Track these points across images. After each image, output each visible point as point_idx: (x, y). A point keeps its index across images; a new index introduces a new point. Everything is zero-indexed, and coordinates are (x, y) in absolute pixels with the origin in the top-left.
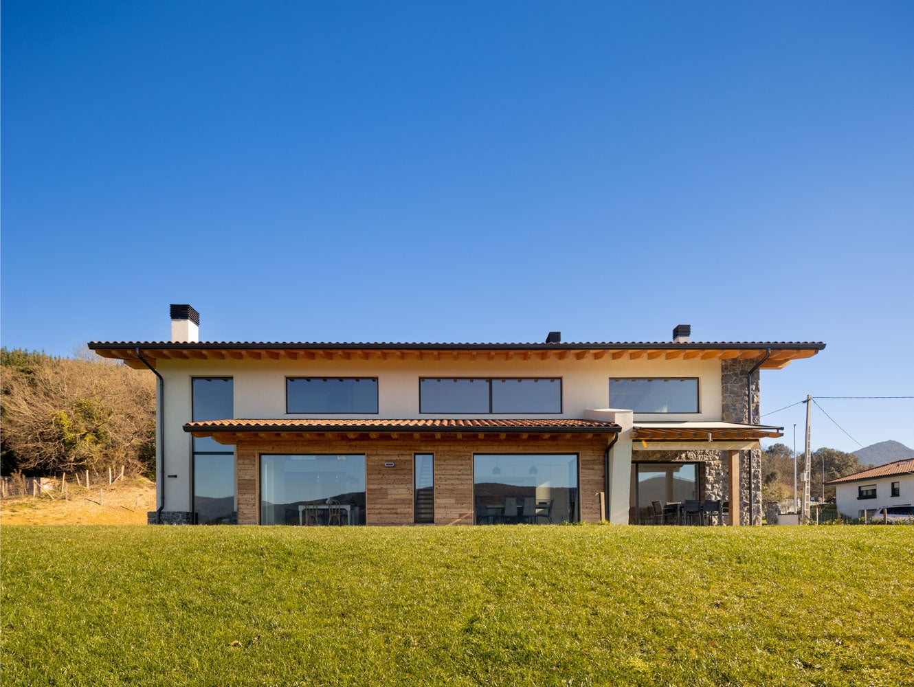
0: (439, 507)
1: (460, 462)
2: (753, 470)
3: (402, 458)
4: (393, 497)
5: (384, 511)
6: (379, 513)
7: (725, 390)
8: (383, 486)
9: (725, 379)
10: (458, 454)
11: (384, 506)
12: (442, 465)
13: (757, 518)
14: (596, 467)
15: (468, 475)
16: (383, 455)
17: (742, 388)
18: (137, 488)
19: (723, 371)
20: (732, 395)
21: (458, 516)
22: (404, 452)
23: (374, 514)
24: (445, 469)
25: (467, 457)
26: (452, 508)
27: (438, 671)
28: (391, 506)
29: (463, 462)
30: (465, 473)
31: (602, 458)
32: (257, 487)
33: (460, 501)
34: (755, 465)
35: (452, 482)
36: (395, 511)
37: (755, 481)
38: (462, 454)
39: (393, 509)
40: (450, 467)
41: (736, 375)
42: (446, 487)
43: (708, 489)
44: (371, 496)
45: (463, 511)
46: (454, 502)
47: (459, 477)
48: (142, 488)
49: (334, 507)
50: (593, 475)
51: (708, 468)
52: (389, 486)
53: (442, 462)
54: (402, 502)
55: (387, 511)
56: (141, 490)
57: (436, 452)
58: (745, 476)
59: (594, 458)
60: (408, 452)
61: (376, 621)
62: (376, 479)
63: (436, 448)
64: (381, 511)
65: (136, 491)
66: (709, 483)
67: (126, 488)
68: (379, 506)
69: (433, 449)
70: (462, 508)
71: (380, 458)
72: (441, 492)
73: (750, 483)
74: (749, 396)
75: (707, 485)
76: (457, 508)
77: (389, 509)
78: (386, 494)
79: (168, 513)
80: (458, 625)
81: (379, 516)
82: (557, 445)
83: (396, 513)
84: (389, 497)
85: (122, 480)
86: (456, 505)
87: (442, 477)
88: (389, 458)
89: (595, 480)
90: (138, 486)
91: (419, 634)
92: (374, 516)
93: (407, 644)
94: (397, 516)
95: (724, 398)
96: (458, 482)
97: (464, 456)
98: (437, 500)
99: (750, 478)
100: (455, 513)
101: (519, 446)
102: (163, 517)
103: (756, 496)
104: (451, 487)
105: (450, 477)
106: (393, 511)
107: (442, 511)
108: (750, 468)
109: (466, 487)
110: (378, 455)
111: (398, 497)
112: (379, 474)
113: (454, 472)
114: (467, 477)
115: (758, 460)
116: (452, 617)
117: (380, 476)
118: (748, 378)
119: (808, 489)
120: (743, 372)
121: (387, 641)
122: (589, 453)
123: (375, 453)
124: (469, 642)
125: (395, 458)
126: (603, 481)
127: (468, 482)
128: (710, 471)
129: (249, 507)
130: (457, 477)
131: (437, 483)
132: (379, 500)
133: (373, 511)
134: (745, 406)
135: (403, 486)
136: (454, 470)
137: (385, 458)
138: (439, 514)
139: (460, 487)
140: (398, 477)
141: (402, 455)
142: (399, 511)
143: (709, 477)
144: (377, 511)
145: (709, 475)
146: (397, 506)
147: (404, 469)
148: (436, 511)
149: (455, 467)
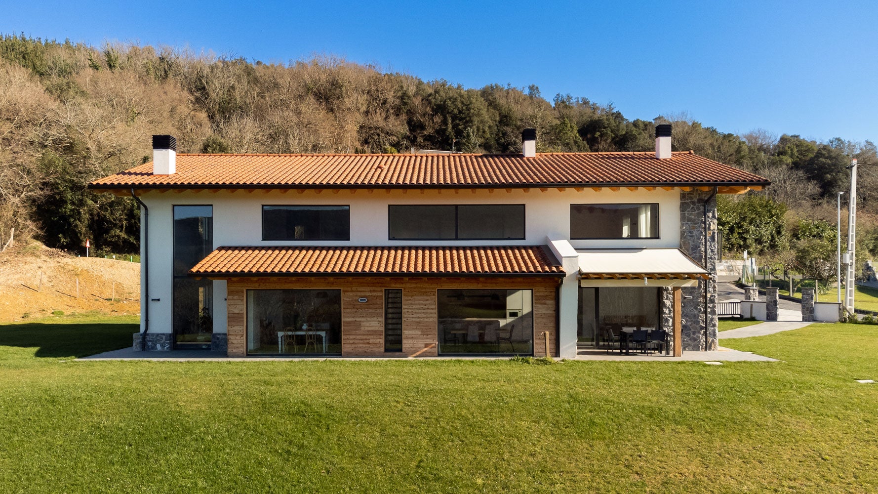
0: (407, 338)
1: (426, 298)
2: (709, 295)
3: (374, 294)
4: (367, 329)
5: (358, 341)
6: (353, 343)
7: (683, 218)
8: (357, 319)
9: (683, 207)
10: (424, 290)
11: (358, 337)
12: (410, 300)
13: (713, 341)
14: (548, 302)
15: (432, 309)
16: (357, 291)
17: (699, 215)
18: (34, 258)
19: (681, 200)
20: (689, 223)
21: (423, 346)
22: (376, 289)
23: (349, 343)
24: (412, 304)
25: (432, 293)
26: (418, 339)
27: (405, 483)
28: (364, 337)
29: (428, 298)
30: (430, 307)
31: (553, 294)
32: (245, 320)
33: (425, 333)
34: (711, 290)
35: (418, 315)
36: (368, 341)
37: (711, 305)
38: (429, 290)
39: (366, 339)
40: (417, 302)
41: (693, 203)
42: (414, 320)
43: (665, 313)
44: (346, 328)
45: (428, 341)
46: (420, 333)
47: (425, 311)
48: (39, 257)
49: (311, 333)
50: (546, 309)
51: (665, 293)
52: (362, 319)
53: (410, 298)
54: (374, 333)
55: (361, 341)
56: (39, 260)
57: (404, 289)
58: (702, 301)
59: (546, 294)
60: (379, 289)
61: (378, 461)
62: (351, 313)
63: (404, 285)
64: (356, 341)
65: (33, 263)
66: (666, 307)
67: (20, 257)
68: (354, 337)
69: (401, 285)
70: (427, 338)
71: (355, 294)
72: (409, 325)
73: (706, 308)
74: (705, 223)
75: (664, 309)
76: (423, 339)
77: (362, 340)
78: (360, 326)
79: (153, 335)
80: (414, 464)
81: (353, 346)
82: (513, 282)
83: (369, 343)
84: (363, 328)
85: (11, 246)
86: (422, 336)
87: (410, 311)
88: (363, 294)
89: (547, 314)
90: (33, 254)
91: (397, 468)
92: (349, 346)
93: (393, 472)
94: (369, 346)
95: (682, 225)
96: (424, 316)
97: (429, 292)
98: (405, 331)
99: (706, 303)
100: (421, 343)
101: (478, 284)
102: (148, 339)
103: (712, 320)
104: (418, 320)
105: (417, 311)
106: (365, 341)
107: (410, 341)
108: (706, 292)
109: (431, 320)
110: (352, 291)
111: (370, 329)
112: (354, 308)
113: (420, 307)
114: (432, 311)
115: (714, 285)
116: (411, 459)
117: (354, 310)
118: (704, 206)
119: (851, 272)
120: (700, 201)
121: (384, 471)
122: (542, 289)
123: (349, 289)
124: (418, 472)
125: (367, 294)
126: (554, 315)
127: (432, 315)
128: (667, 296)
129: (238, 338)
130: (423, 311)
131: (405, 316)
132: (354, 332)
133: (348, 341)
134: (702, 233)
135: (375, 319)
136: (420, 304)
137: (359, 294)
138: (406, 344)
139: (426, 320)
140: (370, 311)
141: (374, 291)
142: (371, 341)
143: (666, 301)
144: (351, 341)
145: (667, 299)
146: (369, 337)
147: (377, 304)
148: (404, 341)
149: (421, 302)
